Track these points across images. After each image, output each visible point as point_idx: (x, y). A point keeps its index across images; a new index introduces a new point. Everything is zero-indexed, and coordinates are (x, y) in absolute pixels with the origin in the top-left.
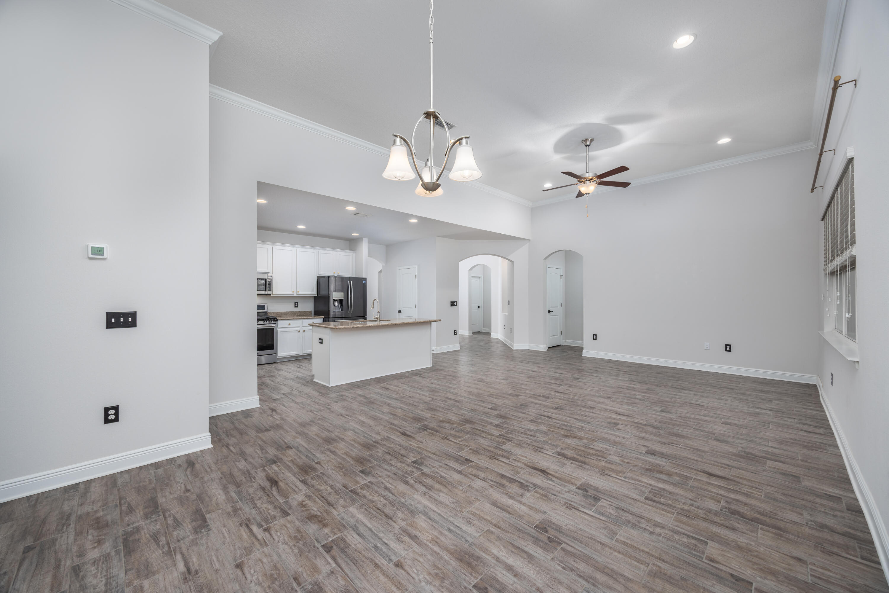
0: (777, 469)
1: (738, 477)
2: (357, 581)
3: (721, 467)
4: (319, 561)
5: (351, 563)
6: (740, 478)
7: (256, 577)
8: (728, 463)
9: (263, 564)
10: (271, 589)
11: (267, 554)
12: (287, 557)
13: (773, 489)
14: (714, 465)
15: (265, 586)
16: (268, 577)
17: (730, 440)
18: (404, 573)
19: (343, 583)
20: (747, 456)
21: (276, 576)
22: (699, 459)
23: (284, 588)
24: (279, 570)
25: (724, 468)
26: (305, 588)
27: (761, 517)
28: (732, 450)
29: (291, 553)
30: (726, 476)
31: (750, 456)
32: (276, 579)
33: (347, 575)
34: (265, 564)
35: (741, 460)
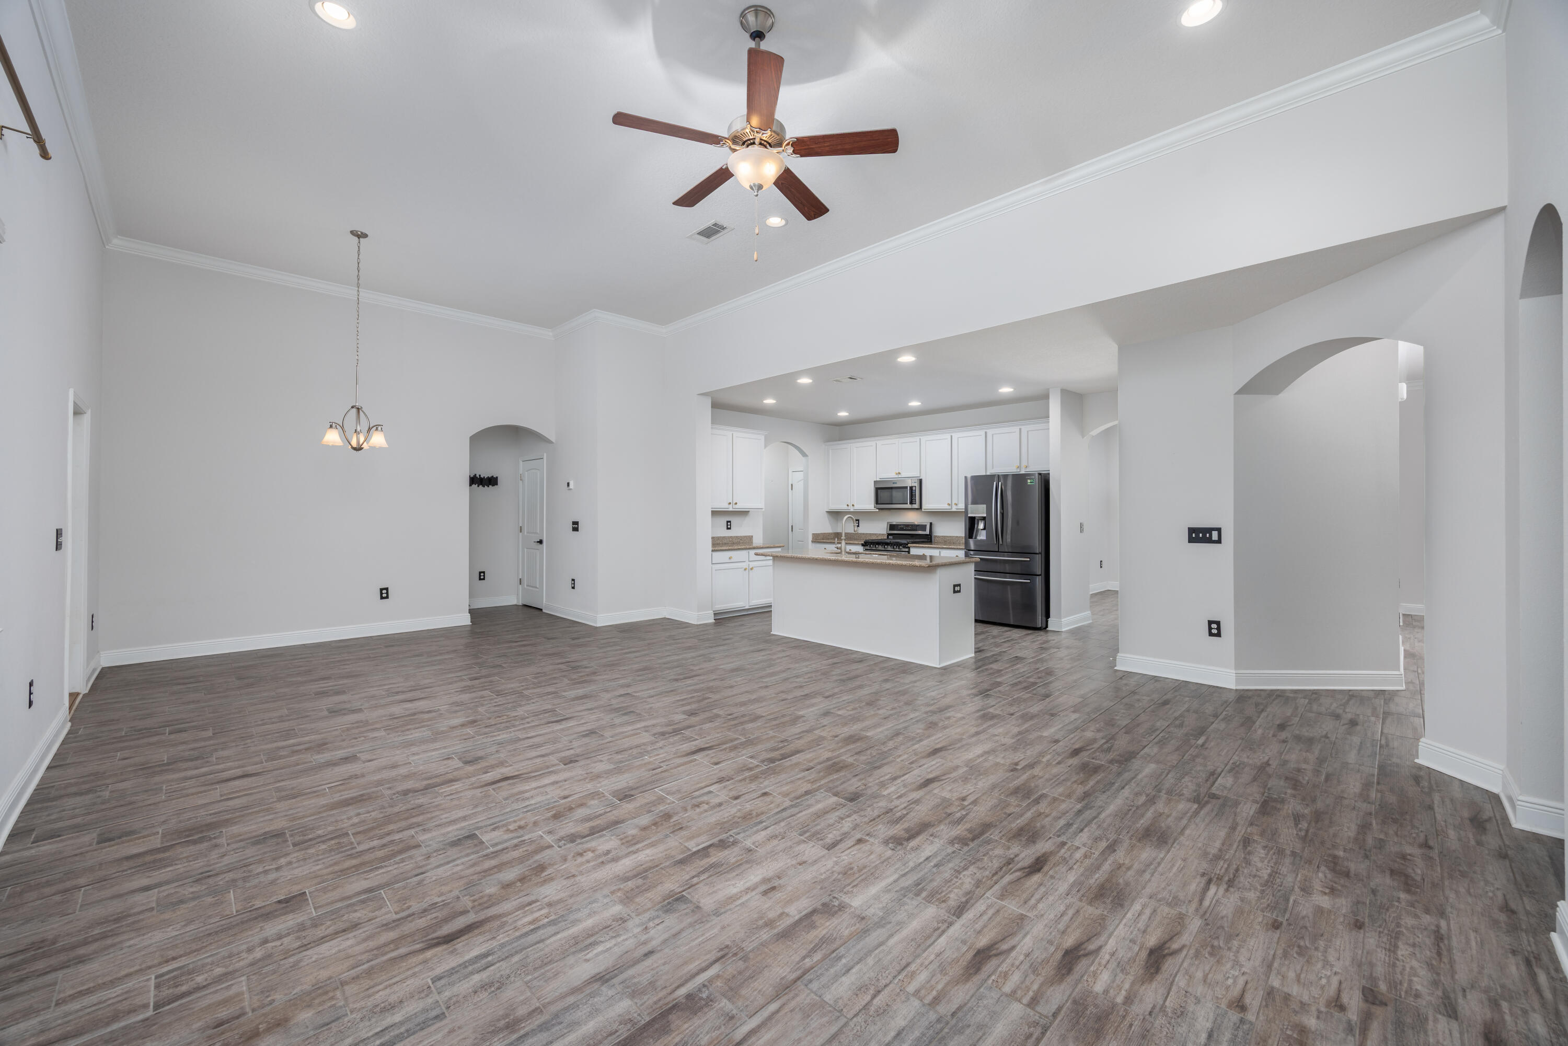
0: (139, 838)
1: (205, 791)
3: (237, 792)
6: (201, 792)
8: (230, 803)
13: (149, 802)
14: (250, 789)
17: (251, 852)
20: (202, 832)
22: (278, 785)
25: (233, 792)
27: (167, 767)
28: (235, 829)
30: (223, 785)
31: (196, 837)
35: (209, 820)
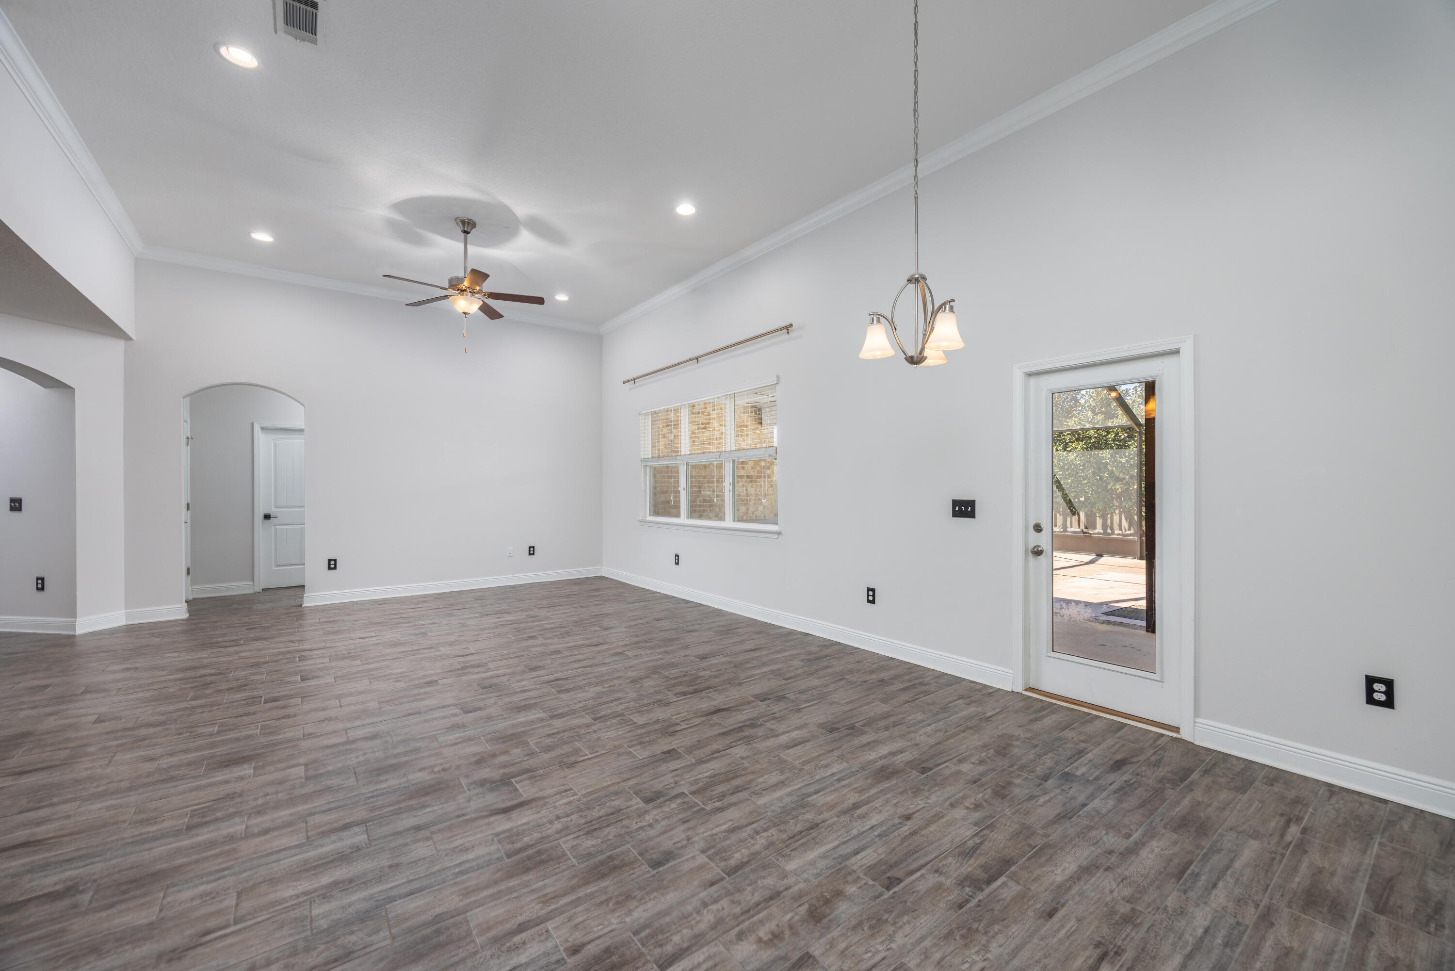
2: (944, 848)
4: (921, 887)
5: (916, 856)
7: (974, 956)
9: (947, 956)
10: (988, 929)
11: (923, 957)
12: (921, 928)
15: (985, 938)
16: (969, 940)
18: (918, 814)
19: (950, 860)
21: (964, 931)
23: (980, 916)
24: (951, 930)
26: (970, 893)
29: (913, 924)
32: (969, 929)
33: (936, 858)
34: (944, 953)
